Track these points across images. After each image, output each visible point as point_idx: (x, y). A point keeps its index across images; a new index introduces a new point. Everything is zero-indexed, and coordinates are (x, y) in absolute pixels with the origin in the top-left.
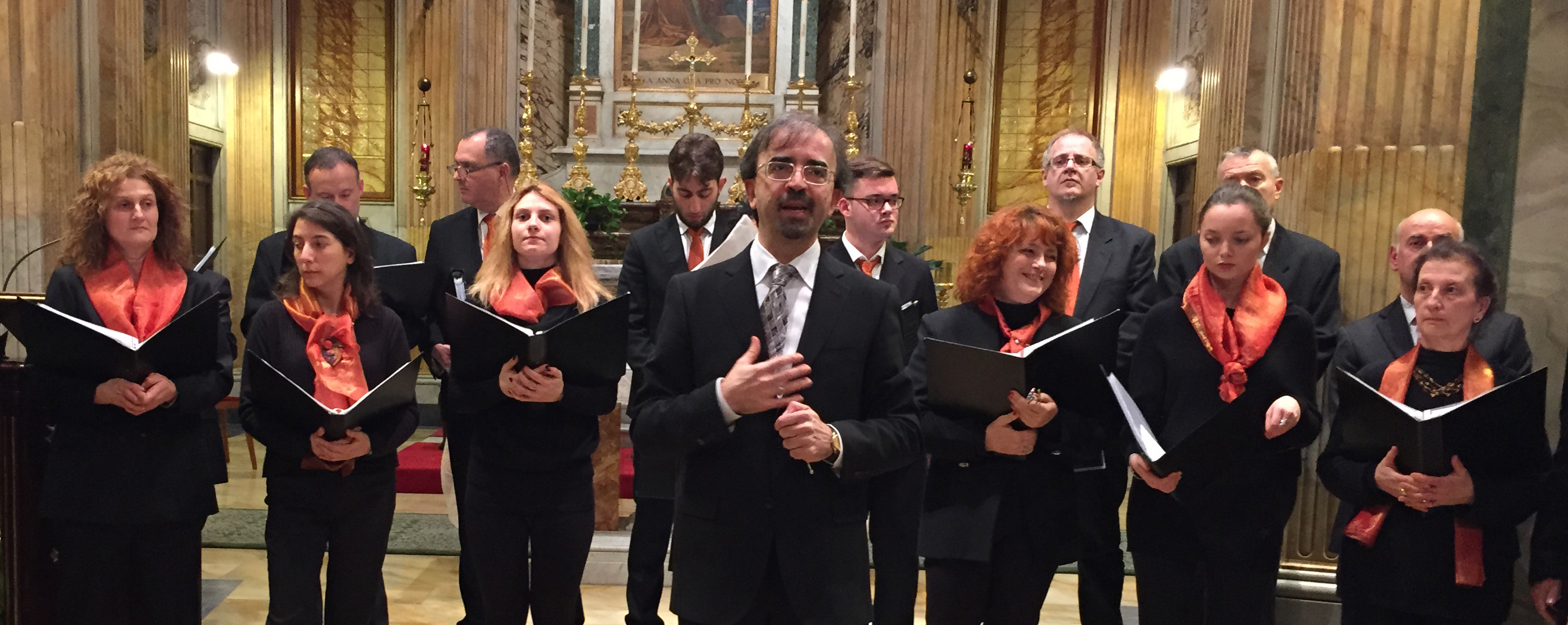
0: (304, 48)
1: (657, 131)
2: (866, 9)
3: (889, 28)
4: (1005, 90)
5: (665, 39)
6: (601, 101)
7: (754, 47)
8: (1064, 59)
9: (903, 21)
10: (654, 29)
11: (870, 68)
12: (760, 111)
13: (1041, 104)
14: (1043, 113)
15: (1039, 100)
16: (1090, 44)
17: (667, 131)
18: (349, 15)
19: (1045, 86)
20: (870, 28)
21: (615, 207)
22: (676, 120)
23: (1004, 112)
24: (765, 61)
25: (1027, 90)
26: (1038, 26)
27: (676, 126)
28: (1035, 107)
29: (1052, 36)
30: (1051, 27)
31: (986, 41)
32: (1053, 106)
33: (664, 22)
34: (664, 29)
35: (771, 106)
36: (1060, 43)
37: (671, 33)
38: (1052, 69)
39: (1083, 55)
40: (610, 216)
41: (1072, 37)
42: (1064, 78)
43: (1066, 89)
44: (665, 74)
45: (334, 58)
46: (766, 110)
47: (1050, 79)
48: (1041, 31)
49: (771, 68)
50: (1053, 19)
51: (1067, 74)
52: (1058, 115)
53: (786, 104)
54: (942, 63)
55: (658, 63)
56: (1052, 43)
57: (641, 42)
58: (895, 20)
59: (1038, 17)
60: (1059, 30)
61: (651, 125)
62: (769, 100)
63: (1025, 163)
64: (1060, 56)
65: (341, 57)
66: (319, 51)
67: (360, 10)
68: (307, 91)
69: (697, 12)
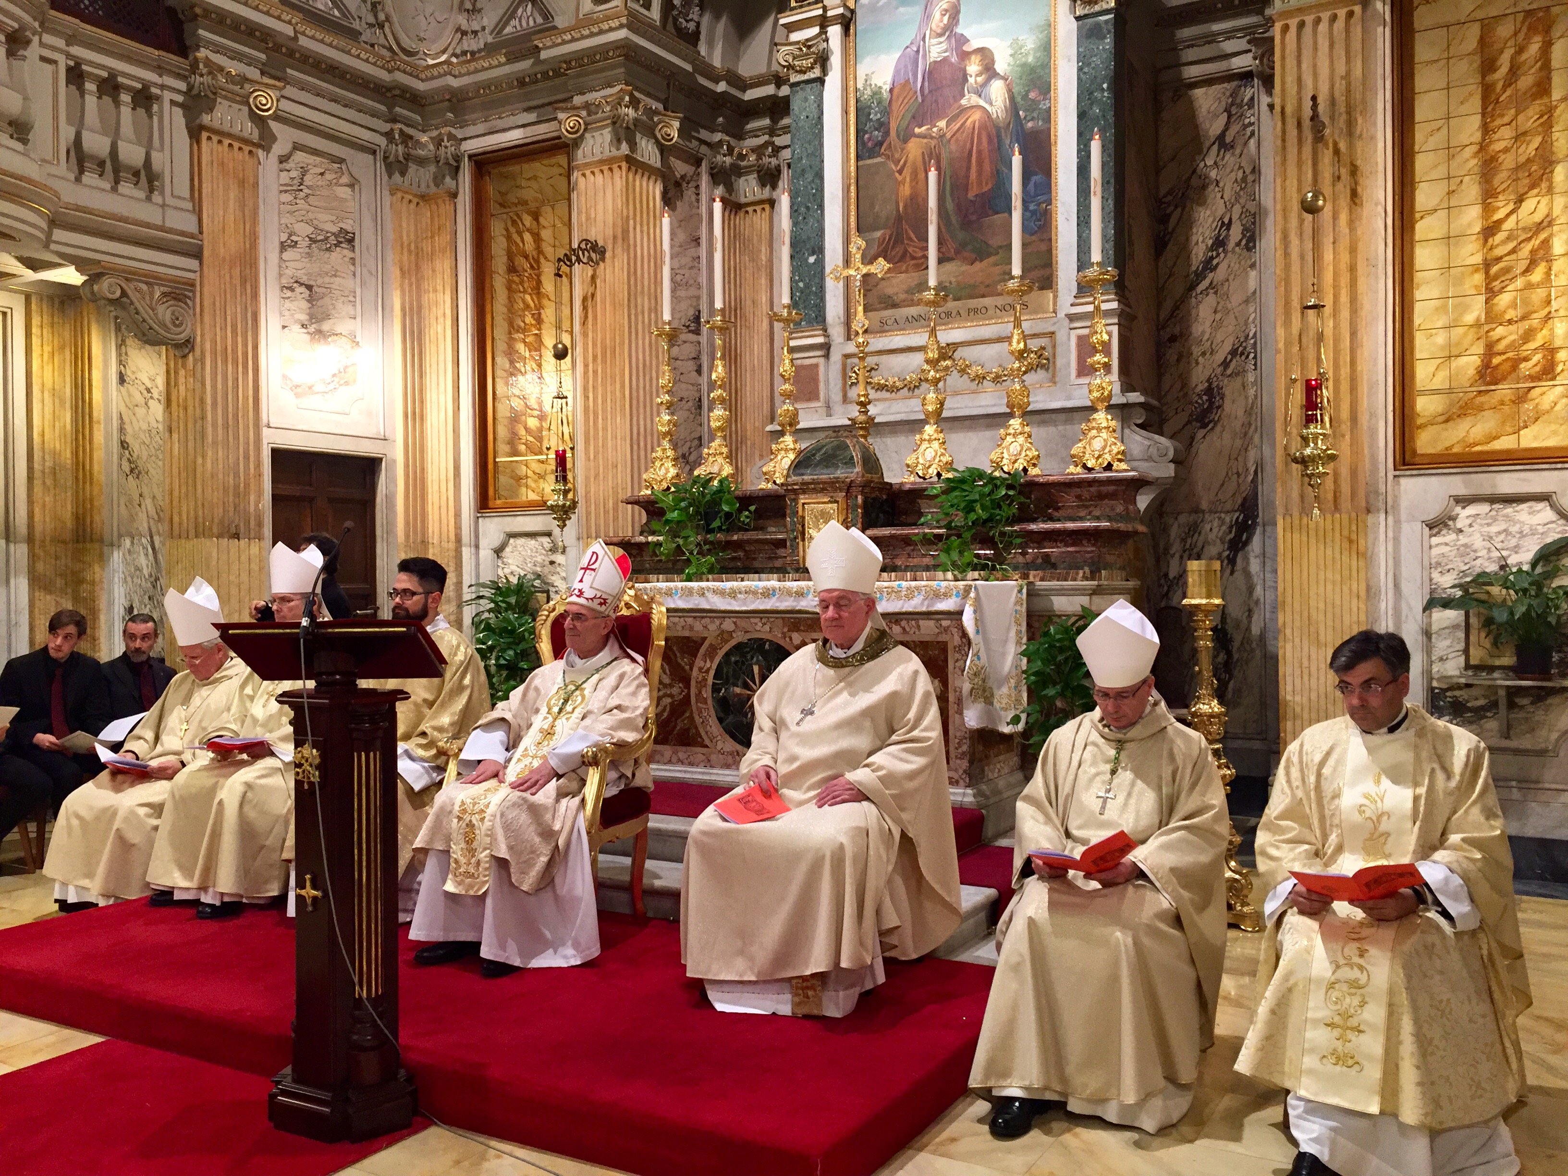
1: (899, 389)
2: (1244, 179)
5: (912, 262)
6: (827, 356)
7: (1028, 254)
8: (1532, 186)
10: (898, 251)
11: (1253, 266)
12: (1035, 345)
13: (1494, 269)
14: (1496, 284)
15: (1488, 264)
17: (911, 387)
18: (537, 289)
19: (1499, 237)
20: (1252, 207)
24: (1047, 271)
25: (1466, 251)
26: (1477, 137)
28: (1479, 278)
29: (1506, 150)
30: (1504, 135)
32: (1517, 271)
33: (910, 239)
35: (1049, 334)
36: (1522, 159)
38: (1511, 206)
42: (1538, 217)
43: (1543, 236)
44: (914, 310)
45: (524, 341)
46: (1043, 342)
47: (1509, 224)
48: (1482, 147)
49: (1055, 280)
50: (1506, 119)
51: (1542, 210)
52: (1530, 286)
53: (1070, 329)
55: (902, 296)
56: (1507, 162)
59: (1476, 121)
60: (1520, 137)
61: (890, 382)
62: (1047, 326)
63: (1471, 376)
64: (1525, 182)
65: (531, 338)
66: (510, 336)
67: (547, 281)
68: (499, 384)
69: (954, 218)
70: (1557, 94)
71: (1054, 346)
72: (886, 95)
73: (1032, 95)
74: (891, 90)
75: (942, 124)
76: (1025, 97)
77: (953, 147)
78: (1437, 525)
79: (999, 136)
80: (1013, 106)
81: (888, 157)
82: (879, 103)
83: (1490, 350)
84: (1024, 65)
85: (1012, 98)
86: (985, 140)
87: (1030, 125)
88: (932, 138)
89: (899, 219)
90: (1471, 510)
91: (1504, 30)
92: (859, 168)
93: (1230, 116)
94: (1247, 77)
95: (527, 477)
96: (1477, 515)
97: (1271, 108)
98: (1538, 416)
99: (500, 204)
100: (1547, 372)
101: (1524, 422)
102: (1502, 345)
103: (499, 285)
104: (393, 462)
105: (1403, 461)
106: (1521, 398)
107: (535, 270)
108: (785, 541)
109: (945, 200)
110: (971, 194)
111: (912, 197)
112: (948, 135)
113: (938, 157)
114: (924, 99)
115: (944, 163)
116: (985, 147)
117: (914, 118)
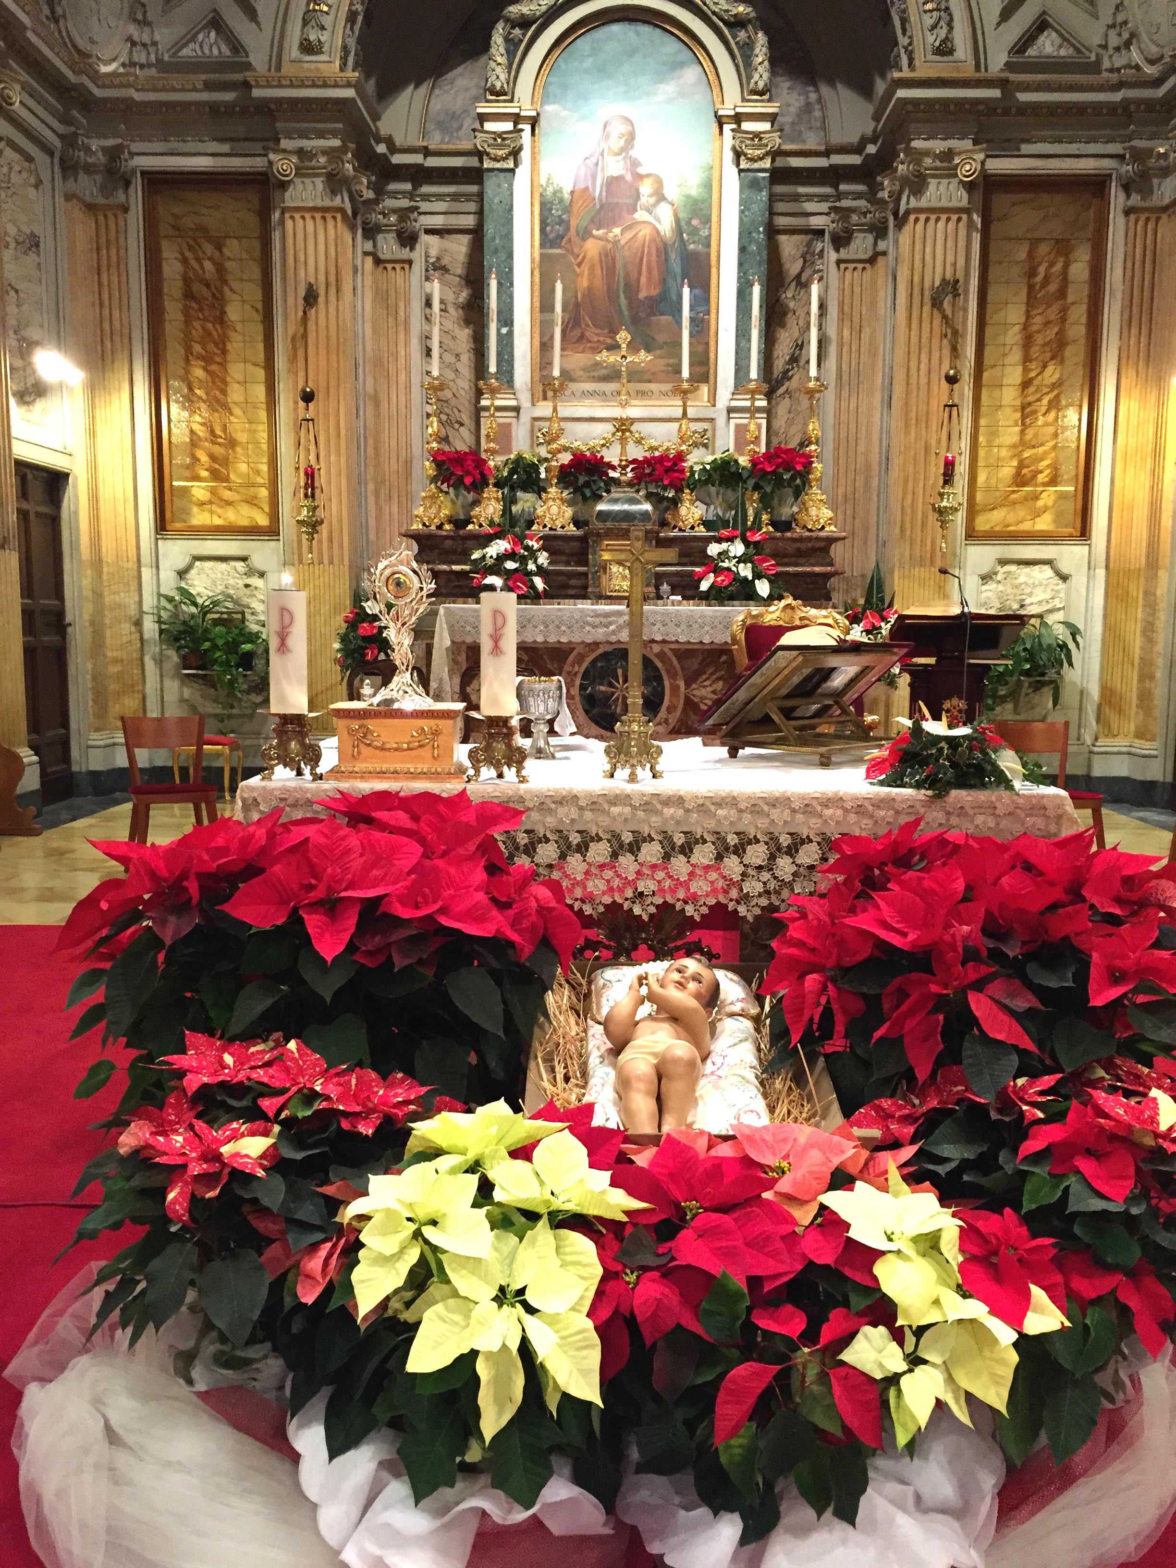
0: (169, 357)
4: (986, 395)
5: (588, 343)
6: (518, 417)
7: (691, 353)
8: (1052, 358)
9: (856, 326)
10: (577, 333)
12: (699, 426)
13: (1027, 410)
14: (1028, 421)
15: (1024, 407)
16: (1083, 341)
18: (221, 319)
19: (1032, 389)
22: (602, 438)
23: (983, 422)
24: (703, 369)
25: (1010, 396)
26: (1022, 320)
28: (1018, 415)
29: (1038, 332)
30: (1038, 320)
31: (964, 335)
32: (1040, 414)
33: (588, 325)
34: (587, 334)
35: (711, 420)
36: (1048, 339)
37: (596, 339)
38: (1039, 370)
39: (1075, 353)
41: (1061, 333)
42: (1054, 379)
43: (1056, 392)
44: (589, 386)
45: (205, 369)
46: (706, 425)
47: (1037, 381)
48: (1026, 326)
49: (711, 377)
50: (1040, 311)
51: (1057, 376)
52: (1046, 424)
53: (729, 418)
55: (580, 373)
56: (1039, 339)
57: (562, 349)
58: (847, 323)
59: (1023, 308)
60: (1047, 324)
61: (575, 444)
62: (709, 413)
63: (1009, 480)
64: (1049, 355)
65: (213, 367)
66: (187, 360)
67: (233, 313)
68: (175, 408)
69: (626, 313)
70: (1071, 298)
71: (714, 430)
72: (567, 196)
73: (695, 222)
74: (572, 192)
75: (617, 231)
76: (689, 222)
77: (627, 254)
78: (986, 578)
79: (666, 251)
80: (679, 229)
81: (568, 250)
82: (561, 201)
83: (1022, 464)
84: (688, 197)
85: (677, 221)
86: (654, 251)
87: (692, 247)
88: (607, 241)
89: (577, 305)
90: (1007, 568)
91: (1043, 249)
92: (541, 255)
93: (805, 261)
94: (819, 233)
95: (210, 502)
96: (1009, 572)
97: (839, 262)
98: (1046, 509)
99: (173, 227)
100: (1053, 481)
101: (1038, 514)
102: (1027, 462)
103: (173, 310)
104: (76, 478)
105: (971, 535)
106: (1036, 497)
107: (219, 301)
108: (585, 575)
109: (618, 297)
110: (642, 295)
111: (590, 289)
112: (623, 242)
113: (614, 259)
114: (602, 206)
115: (619, 265)
116: (654, 258)
117: (592, 221)
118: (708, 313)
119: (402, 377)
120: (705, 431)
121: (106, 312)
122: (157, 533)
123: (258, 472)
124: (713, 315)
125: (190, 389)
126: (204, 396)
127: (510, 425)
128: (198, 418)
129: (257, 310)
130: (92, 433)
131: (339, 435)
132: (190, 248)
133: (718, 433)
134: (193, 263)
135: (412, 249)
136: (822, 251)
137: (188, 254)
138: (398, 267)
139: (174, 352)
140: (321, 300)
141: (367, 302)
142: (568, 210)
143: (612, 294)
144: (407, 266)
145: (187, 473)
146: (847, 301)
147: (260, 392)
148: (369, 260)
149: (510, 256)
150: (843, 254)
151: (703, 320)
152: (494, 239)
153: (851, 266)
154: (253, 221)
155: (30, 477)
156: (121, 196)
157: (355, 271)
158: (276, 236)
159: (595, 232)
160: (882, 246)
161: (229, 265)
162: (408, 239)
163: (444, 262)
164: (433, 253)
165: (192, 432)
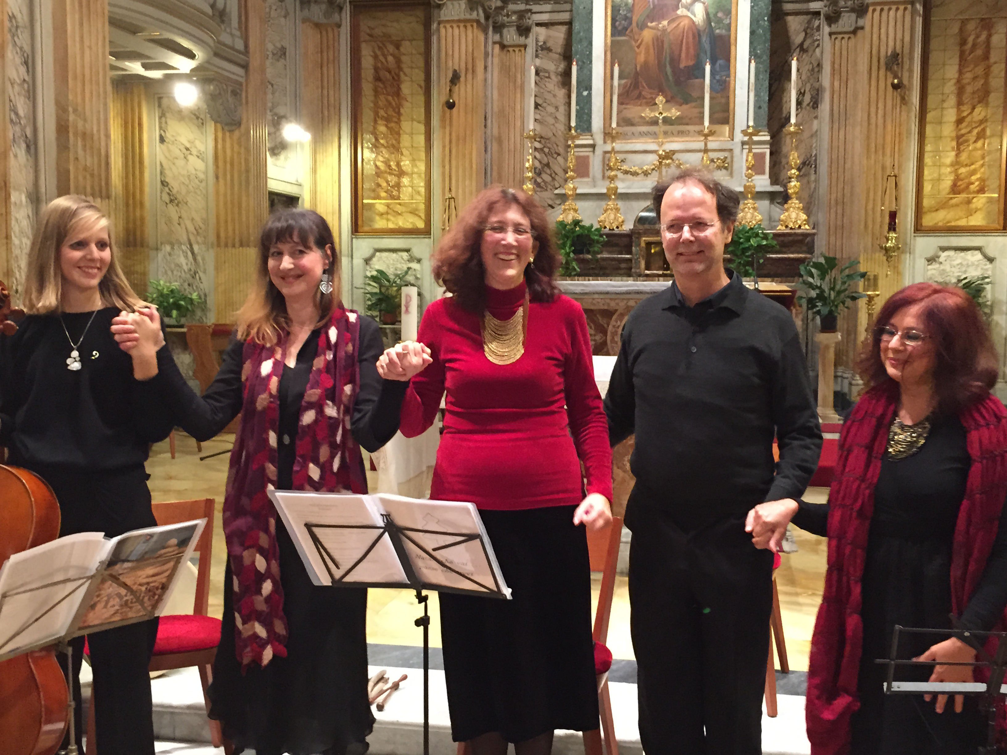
0: (364, 121)
1: (638, 174)
2: (813, 70)
3: (832, 85)
4: (929, 130)
5: (644, 100)
6: (594, 152)
7: (714, 103)
8: (979, 102)
9: (844, 78)
10: (636, 93)
11: (816, 117)
12: (721, 155)
13: (961, 140)
14: (962, 148)
15: (958, 137)
16: (1002, 89)
17: (646, 174)
18: (398, 93)
19: (964, 124)
20: (816, 85)
21: (596, 235)
22: (654, 165)
23: (928, 148)
24: (727, 114)
25: (948, 130)
26: (956, 76)
27: (653, 169)
28: (954, 144)
29: (969, 84)
30: (968, 76)
31: (910, 89)
32: (971, 142)
33: (644, 87)
34: (643, 93)
35: (731, 150)
36: (976, 89)
37: (649, 96)
38: (969, 111)
39: (997, 98)
40: (592, 242)
41: (986, 84)
42: (981, 117)
43: (982, 127)
44: (644, 129)
45: (386, 126)
46: (726, 154)
47: (968, 119)
48: (959, 81)
49: (731, 120)
50: (969, 69)
51: (983, 114)
52: (975, 149)
53: (743, 149)
54: (873, 110)
55: (638, 120)
56: (969, 89)
58: (837, 77)
59: (956, 67)
60: (975, 78)
61: (633, 169)
62: (728, 146)
63: (948, 190)
64: (976, 100)
65: (392, 125)
66: (375, 121)
67: (406, 89)
68: (367, 153)
69: (671, 78)
70: (992, 60)
71: (732, 157)
72: (630, 1)
73: (720, 15)
75: (665, 23)
77: (671, 37)
78: (931, 260)
79: (699, 35)
80: (708, 20)
81: (631, 37)
82: (626, 5)
83: (958, 178)
85: (707, 14)
86: (691, 35)
88: (658, 30)
89: (637, 74)
90: (947, 253)
91: (971, 26)
92: (612, 42)
93: (806, 34)
94: (817, 14)
95: (387, 213)
96: (949, 256)
97: (830, 34)
98: (976, 210)
99: (369, 35)
100: (981, 190)
101: (970, 213)
102: (962, 176)
103: (367, 88)
104: (303, 200)
105: (919, 229)
106: (969, 202)
107: (396, 81)
108: (630, 260)
109: (665, 67)
110: (682, 66)
111: (646, 63)
112: (669, 30)
113: (663, 42)
114: (654, 8)
115: (666, 46)
116: (691, 39)
117: (648, 16)
118: (729, 76)
119: (518, 124)
120: (726, 158)
121: (325, 92)
122: (352, 234)
123: (419, 193)
124: (732, 78)
125: (377, 139)
126: (385, 144)
127: (588, 157)
128: (381, 159)
129: (421, 87)
130: (314, 171)
131: (471, 167)
132: (380, 48)
133: (735, 159)
134: (381, 58)
135: (527, 37)
136: (819, 26)
137: (379, 53)
138: (517, 50)
139: (367, 115)
140: (462, 79)
141: (495, 75)
142: (631, 10)
143: (661, 66)
144: (523, 49)
145: (372, 195)
146: (837, 61)
147: (421, 139)
148: (497, 47)
149: (590, 43)
150: (834, 28)
151: (725, 81)
152: (579, 32)
153: (840, 36)
154: (420, 29)
155: (276, 201)
156: (336, 16)
157: (486, 54)
158: (434, 39)
159: (649, 24)
160: (861, 22)
161: (404, 58)
162: (524, 31)
163: (548, 45)
164: (541, 39)
165: (376, 166)
